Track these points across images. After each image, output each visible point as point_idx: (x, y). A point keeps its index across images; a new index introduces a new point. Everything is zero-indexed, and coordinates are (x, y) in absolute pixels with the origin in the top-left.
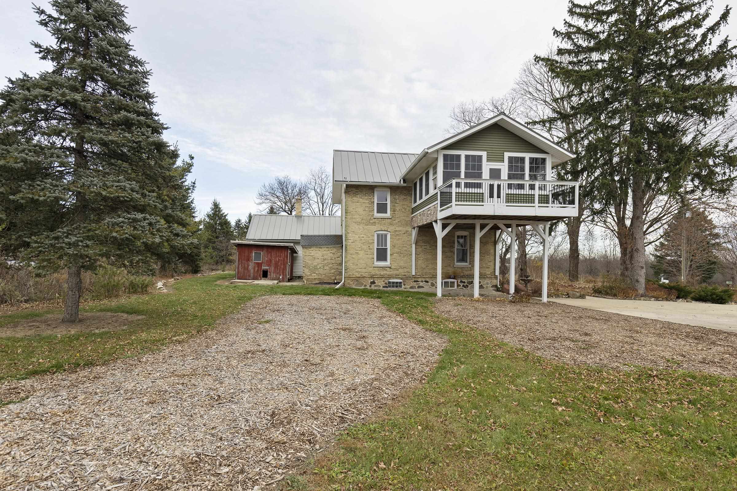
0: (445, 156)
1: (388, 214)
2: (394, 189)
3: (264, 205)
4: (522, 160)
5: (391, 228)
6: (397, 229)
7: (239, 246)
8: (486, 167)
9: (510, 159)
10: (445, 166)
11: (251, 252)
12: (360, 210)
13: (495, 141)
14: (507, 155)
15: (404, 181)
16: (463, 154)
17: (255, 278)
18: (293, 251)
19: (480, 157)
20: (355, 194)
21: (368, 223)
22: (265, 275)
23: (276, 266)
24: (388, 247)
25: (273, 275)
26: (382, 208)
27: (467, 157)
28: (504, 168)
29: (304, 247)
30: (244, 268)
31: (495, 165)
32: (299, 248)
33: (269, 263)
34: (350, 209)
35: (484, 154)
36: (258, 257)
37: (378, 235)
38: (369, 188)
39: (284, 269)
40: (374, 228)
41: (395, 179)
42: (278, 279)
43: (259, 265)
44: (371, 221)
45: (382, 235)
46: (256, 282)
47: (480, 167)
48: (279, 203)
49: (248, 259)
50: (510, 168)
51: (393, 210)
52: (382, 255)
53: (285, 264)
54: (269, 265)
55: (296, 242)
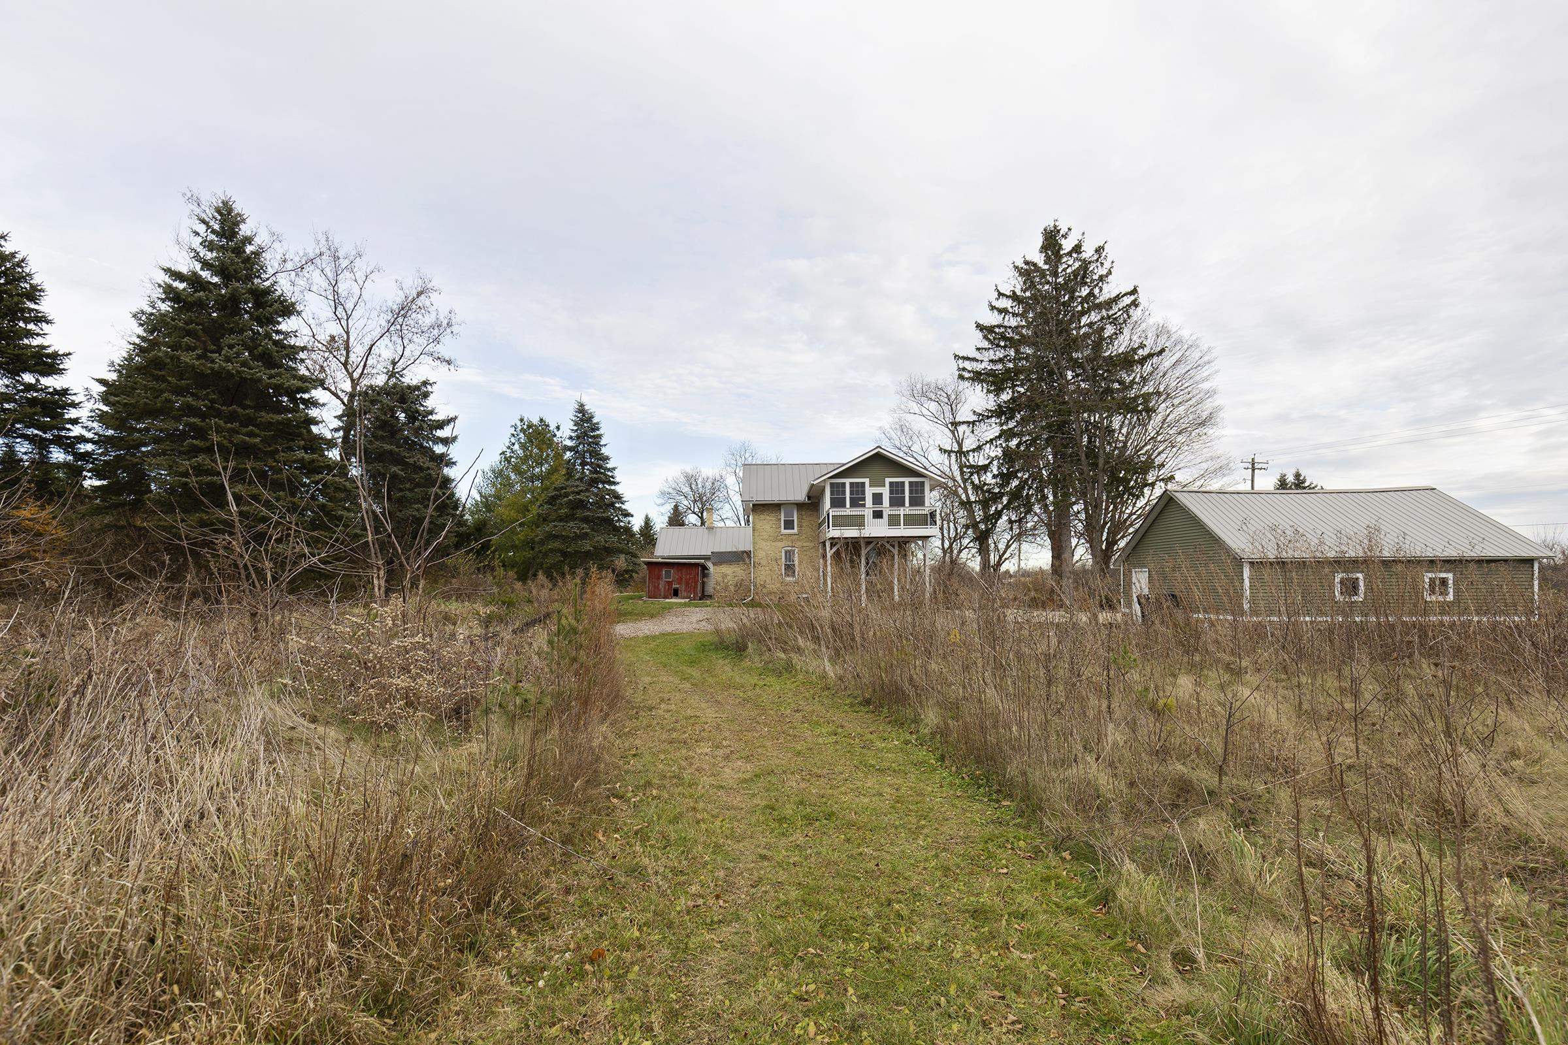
0: (832, 484)
1: (795, 531)
2: (800, 506)
3: (668, 505)
4: (903, 483)
5: (799, 544)
6: (805, 544)
7: (649, 564)
8: (869, 492)
9: (891, 483)
10: (832, 493)
11: (661, 571)
12: (767, 527)
13: (876, 469)
14: (888, 480)
15: (809, 498)
16: (848, 481)
17: (666, 597)
18: (704, 568)
19: (864, 483)
20: (762, 512)
21: (775, 540)
22: (676, 593)
23: (687, 584)
24: (796, 563)
25: (684, 594)
26: (789, 525)
27: (851, 484)
28: (885, 492)
29: (714, 564)
30: (655, 587)
31: (877, 490)
32: (709, 565)
33: (680, 581)
34: (758, 527)
35: (867, 481)
36: (668, 575)
37: (786, 552)
38: (775, 507)
39: (695, 587)
40: (781, 544)
41: (801, 496)
42: (689, 597)
43: (670, 583)
44: (777, 538)
45: (789, 551)
46: (667, 600)
47: (863, 492)
48: (686, 503)
49: (659, 577)
50: (891, 492)
51: (800, 526)
52: (790, 568)
53: (696, 583)
54: (679, 584)
55: (707, 558)
